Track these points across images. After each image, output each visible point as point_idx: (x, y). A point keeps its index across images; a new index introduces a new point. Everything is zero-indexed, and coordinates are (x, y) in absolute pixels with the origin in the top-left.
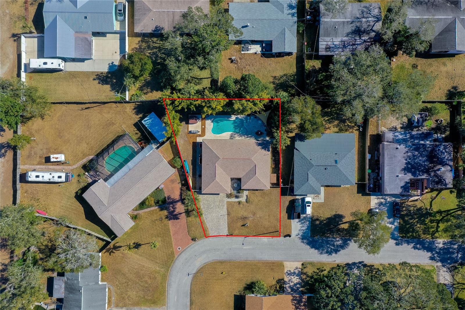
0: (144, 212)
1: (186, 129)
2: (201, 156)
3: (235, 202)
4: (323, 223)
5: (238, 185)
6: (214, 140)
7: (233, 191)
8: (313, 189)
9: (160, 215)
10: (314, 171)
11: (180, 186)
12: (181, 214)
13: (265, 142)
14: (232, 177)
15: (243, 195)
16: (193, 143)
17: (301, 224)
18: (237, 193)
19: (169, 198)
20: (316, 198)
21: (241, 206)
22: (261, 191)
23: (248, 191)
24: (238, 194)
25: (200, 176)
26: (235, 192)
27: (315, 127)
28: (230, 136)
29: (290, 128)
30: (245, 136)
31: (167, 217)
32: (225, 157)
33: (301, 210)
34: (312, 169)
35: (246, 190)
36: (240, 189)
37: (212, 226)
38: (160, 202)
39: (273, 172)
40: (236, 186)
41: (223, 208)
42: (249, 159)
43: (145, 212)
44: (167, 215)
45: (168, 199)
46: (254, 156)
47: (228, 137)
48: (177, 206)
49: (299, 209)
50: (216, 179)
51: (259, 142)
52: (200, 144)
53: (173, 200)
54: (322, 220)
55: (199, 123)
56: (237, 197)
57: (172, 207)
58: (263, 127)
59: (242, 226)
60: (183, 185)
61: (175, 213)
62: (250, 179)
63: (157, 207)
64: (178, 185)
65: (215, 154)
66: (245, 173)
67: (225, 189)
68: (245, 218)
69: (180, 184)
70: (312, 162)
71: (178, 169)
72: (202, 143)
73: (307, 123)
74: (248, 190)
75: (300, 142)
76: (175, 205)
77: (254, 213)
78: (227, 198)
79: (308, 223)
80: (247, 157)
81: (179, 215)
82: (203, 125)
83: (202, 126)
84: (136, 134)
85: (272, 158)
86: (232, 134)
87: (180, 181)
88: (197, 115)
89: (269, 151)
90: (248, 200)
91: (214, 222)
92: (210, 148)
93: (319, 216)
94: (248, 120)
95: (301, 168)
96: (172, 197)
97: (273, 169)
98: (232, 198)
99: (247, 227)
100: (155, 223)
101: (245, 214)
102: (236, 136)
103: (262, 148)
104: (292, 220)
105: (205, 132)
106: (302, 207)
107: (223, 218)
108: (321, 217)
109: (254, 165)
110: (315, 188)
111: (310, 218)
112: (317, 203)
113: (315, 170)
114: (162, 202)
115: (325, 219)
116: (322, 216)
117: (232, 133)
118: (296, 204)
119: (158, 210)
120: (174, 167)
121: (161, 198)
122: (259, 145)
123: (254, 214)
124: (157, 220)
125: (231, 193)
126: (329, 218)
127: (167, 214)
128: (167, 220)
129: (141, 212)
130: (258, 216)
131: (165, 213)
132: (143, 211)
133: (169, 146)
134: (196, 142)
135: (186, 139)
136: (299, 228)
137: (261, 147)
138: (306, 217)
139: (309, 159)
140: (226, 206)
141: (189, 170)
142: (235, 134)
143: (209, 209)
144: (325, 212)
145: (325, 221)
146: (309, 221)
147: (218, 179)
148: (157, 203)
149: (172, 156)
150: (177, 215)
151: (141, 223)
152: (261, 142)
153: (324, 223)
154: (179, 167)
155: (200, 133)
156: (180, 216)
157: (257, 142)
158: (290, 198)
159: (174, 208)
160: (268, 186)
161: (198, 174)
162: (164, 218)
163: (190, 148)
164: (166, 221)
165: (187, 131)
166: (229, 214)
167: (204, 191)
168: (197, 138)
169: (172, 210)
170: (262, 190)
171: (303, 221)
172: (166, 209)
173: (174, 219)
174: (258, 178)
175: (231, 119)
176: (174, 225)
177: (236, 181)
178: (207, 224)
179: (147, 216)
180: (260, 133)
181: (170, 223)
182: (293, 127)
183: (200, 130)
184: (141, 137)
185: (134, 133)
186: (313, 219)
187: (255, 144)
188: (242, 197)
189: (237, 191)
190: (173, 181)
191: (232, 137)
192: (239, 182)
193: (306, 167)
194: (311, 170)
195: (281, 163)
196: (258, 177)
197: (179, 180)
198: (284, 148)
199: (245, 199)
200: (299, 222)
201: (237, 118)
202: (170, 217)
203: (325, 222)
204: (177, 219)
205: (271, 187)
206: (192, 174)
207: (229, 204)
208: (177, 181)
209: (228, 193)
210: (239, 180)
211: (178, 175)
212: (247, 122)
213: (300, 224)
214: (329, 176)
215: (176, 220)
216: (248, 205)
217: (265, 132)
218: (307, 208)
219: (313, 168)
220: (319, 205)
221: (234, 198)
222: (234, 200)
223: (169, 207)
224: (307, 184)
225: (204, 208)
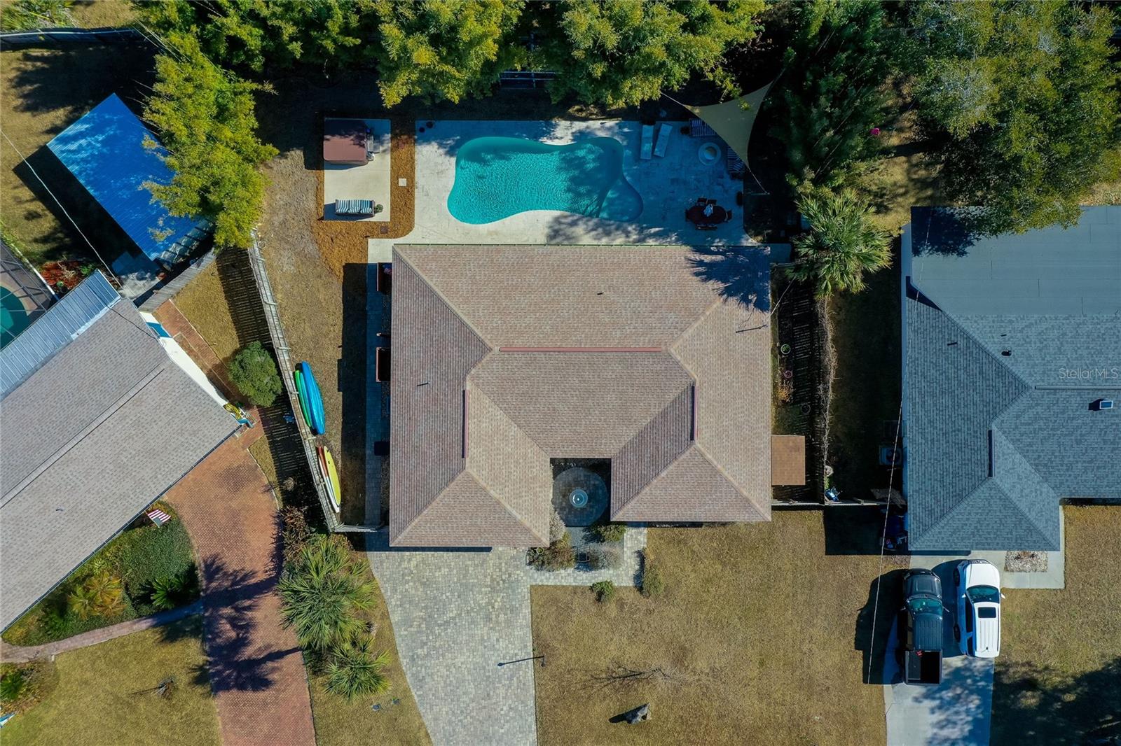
0: (68, 651)
1: (311, 196)
2: (387, 338)
3: (575, 590)
4: (1058, 705)
5: (592, 497)
6: (457, 249)
7: (563, 530)
8: (1020, 518)
9: (162, 663)
10: (1025, 418)
11: (275, 502)
12: (280, 655)
13: (741, 258)
14: (561, 456)
15: (617, 550)
16: (349, 268)
17: (940, 707)
18: (588, 540)
19: (213, 569)
20: (1018, 564)
21: (611, 609)
22: (717, 531)
23: (645, 531)
24: (592, 547)
25: (383, 449)
26: (579, 532)
27: (1063, 149)
28: (547, 231)
29: (874, 188)
30: (627, 234)
31: (201, 677)
32: (519, 343)
33: (946, 636)
34: (1013, 409)
35: (637, 525)
36: (605, 519)
37: (450, 722)
38: (158, 600)
39: (784, 425)
40: (583, 504)
41: (509, 623)
42: (653, 352)
43: (78, 653)
44: (201, 668)
45: (210, 576)
46: (686, 335)
47: (538, 235)
48: (257, 615)
49: (932, 632)
50: (468, 470)
51: (707, 258)
52: (384, 272)
53: (234, 583)
54: (1055, 689)
55: (380, 163)
56: (586, 562)
57: (233, 621)
58: (727, 179)
59: (615, 720)
60: (290, 499)
61: (249, 652)
62: (658, 463)
63: (144, 624)
64: (266, 497)
65: (462, 323)
66: (632, 434)
67: (517, 523)
68: (631, 677)
69: (276, 493)
70: (1014, 369)
71: (262, 410)
72: (389, 265)
73: (1021, 121)
74: (649, 525)
75: (938, 258)
76: (249, 608)
77: (683, 648)
78: (532, 570)
79: (975, 702)
80: (643, 343)
81: (270, 664)
82: (404, 170)
83: (395, 177)
84: (32, 216)
85: (775, 351)
86: (557, 220)
87: (273, 478)
88: (369, 122)
89: (761, 305)
90: (647, 578)
91: (465, 698)
92: (432, 292)
93: (1040, 667)
94: (647, 147)
95: (946, 400)
96: (232, 565)
97: (782, 407)
98: (562, 565)
99: (645, 727)
100: (133, 709)
101: (633, 655)
102: (579, 230)
103: (729, 292)
104: (887, 688)
105: (412, 209)
106: (945, 615)
107: (511, 679)
108: (1046, 668)
109: (684, 384)
110: (1032, 516)
111: (986, 676)
112: (1028, 593)
113: (1031, 413)
114: (171, 596)
115: (1070, 681)
116: (1053, 662)
117: (557, 213)
118: (918, 603)
119: (153, 636)
120: (238, 400)
121: (167, 573)
122: (709, 272)
123: (681, 656)
124: (142, 693)
125: (553, 544)
126: (1090, 679)
127: (201, 659)
128: (200, 690)
129: (56, 652)
130: (702, 665)
131: (192, 651)
132: (67, 644)
133: (217, 285)
134: (364, 267)
135: (311, 248)
136: (930, 732)
137: (721, 286)
138: (966, 668)
139: (995, 350)
140: (526, 611)
141: (327, 415)
142: (574, 224)
143: (437, 629)
144: (1073, 645)
145: (1068, 690)
146: (981, 692)
147: (477, 465)
148: (141, 599)
149: (230, 342)
150: (259, 662)
151: (53, 713)
152: (719, 258)
153: (1065, 704)
154: (268, 401)
155: (384, 216)
156: (274, 670)
157: (698, 257)
158: (877, 566)
159: (244, 627)
160: (762, 505)
161: (372, 436)
162: (183, 679)
163: (331, 297)
164: (193, 700)
165: (312, 205)
166: (542, 656)
167: (405, 533)
168: (369, 240)
169: (233, 634)
170: (724, 524)
171: (948, 695)
172: (195, 633)
173: (242, 687)
174: (706, 461)
175: (549, 142)
176: (244, 718)
177: (581, 473)
178: (422, 710)
179: (89, 675)
180: (709, 210)
181: (221, 704)
182: (888, 180)
183: (384, 199)
184: (60, 235)
185: (20, 211)
186: (1006, 681)
187: (687, 273)
188: (615, 561)
189: (588, 528)
190: (235, 479)
191: (556, 233)
192: (596, 480)
193: (977, 398)
194: (1007, 416)
195: (831, 378)
196: (709, 457)
197: (268, 475)
198: (858, 285)
199: (632, 573)
200: (927, 696)
201: (580, 137)
202: (219, 673)
203: (1070, 697)
204: (261, 683)
205: (774, 508)
206: (339, 436)
207: (545, 599)
208: (257, 478)
209: (538, 545)
210: (601, 468)
211: (266, 446)
212: (637, 157)
213: (933, 711)
214: (1108, 447)
215: (249, 695)
216: (643, 602)
217: (738, 212)
218: (980, 622)
219: (1023, 401)
220: (1037, 603)
221: (570, 570)
222: (569, 577)
223: (213, 621)
224: (982, 492)
225: (408, 622)
